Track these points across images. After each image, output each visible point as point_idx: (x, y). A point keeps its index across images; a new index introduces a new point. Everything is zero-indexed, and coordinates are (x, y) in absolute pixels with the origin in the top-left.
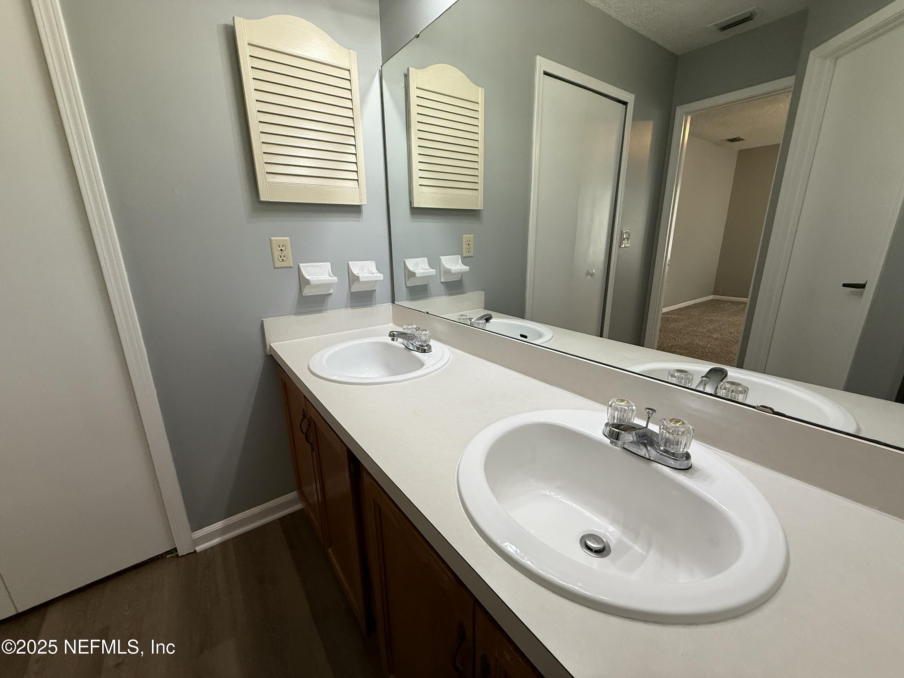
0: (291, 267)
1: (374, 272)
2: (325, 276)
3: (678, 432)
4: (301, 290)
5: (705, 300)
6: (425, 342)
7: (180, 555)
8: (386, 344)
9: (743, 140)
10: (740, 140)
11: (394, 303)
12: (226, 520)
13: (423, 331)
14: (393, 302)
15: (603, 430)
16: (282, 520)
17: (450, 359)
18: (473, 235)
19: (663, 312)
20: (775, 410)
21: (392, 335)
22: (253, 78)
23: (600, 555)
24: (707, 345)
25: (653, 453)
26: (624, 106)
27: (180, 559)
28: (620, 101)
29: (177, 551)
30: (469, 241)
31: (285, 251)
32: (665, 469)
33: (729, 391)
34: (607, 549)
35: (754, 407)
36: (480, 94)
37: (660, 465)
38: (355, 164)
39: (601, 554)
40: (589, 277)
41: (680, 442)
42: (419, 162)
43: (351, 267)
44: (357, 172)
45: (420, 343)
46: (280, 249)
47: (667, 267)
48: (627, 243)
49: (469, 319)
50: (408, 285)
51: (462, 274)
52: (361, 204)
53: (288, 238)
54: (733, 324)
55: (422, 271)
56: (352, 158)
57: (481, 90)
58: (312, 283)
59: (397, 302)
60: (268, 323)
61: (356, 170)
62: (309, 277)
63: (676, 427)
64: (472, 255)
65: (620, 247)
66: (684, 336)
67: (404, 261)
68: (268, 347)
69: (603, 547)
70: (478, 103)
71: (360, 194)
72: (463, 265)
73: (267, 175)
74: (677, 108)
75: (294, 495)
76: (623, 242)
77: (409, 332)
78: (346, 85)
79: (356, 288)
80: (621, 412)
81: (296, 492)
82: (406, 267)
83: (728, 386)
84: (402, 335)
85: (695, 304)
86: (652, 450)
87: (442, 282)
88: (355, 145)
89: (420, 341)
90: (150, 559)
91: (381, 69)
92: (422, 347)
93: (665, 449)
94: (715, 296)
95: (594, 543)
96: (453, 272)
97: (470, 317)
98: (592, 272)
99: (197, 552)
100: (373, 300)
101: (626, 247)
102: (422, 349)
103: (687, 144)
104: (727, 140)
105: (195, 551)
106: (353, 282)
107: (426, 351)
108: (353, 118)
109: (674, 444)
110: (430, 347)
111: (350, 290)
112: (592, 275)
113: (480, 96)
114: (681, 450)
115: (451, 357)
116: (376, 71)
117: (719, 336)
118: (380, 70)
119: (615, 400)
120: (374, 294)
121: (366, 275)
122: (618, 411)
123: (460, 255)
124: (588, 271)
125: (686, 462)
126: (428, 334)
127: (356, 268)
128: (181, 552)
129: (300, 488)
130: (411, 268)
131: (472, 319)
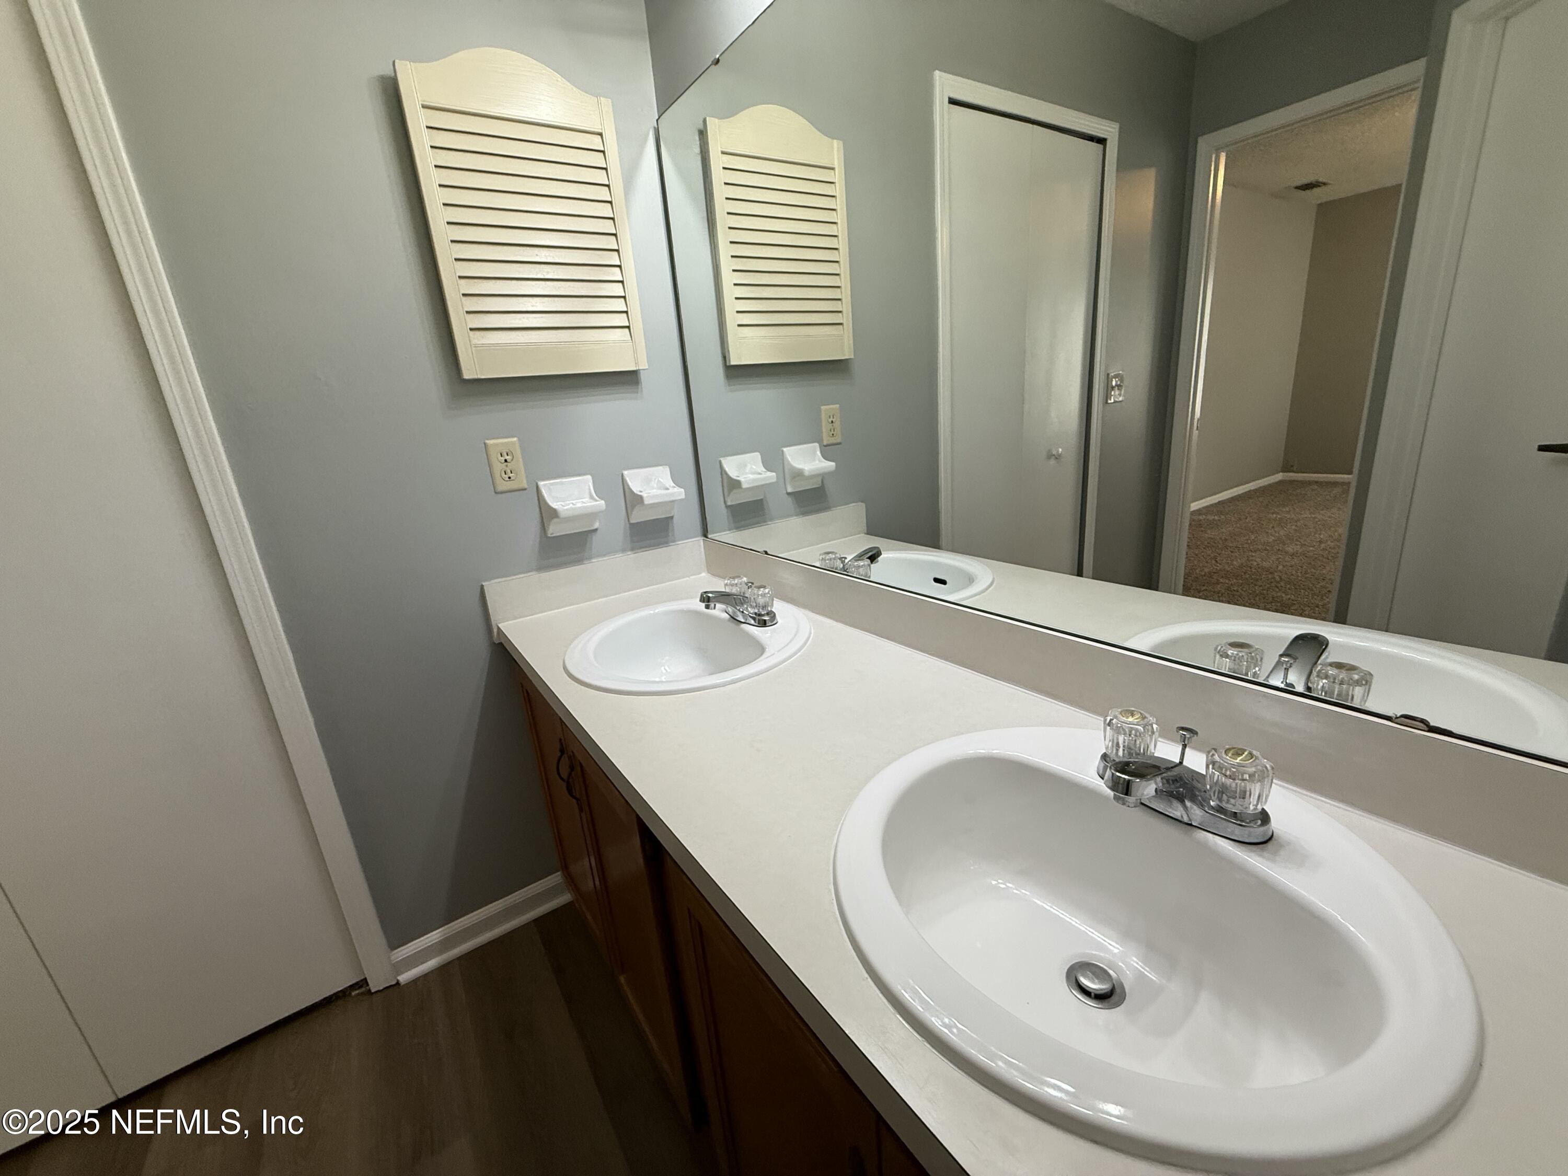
0: (525, 489)
1: (668, 486)
2: (584, 500)
3: (1242, 775)
4: (544, 528)
5: (1266, 484)
6: (764, 607)
7: (373, 991)
8: (697, 613)
9: (1325, 184)
10: (1319, 186)
11: (707, 538)
12: (446, 926)
13: (759, 587)
14: (705, 535)
15: (1098, 768)
16: (538, 922)
17: (810, 633)
18: (837, 406)
19: (1192, 509)
20: (1432, 724)
21: (706, 599)
22: (436, 166)
23: (1106, 1004)
24: (1278, 567)
25: (1197, 814)
26: (1101, 146)
27: (374, 995)
28: (1091, 138)
29: (368, 985)
30: (832, 417)
31: (512, 463)
32: (1222, 843)
33: (1334, 682)
34: (1118, 990)
35: (1388, 718)
36: (835, 150)
37: (1211, 835)
38: (623, 300)
39: (1108, 1002)
40: (1052, 462)
41: (1248, 793)
42: (735, 285)
43: (628, 481)
44: (626, 312)
45: (756, 611)
46: (503, 459)
47: (1195, 432)
48: (1120, 395)
49: (841, 559)
50: (729, 503)
51: (823, 476)
52: (638, 368)
53: (515, 439)
54: (1324, 525)
55: (751, 476)
56: (617, 290)
57: (837, 144)
58: (563, 514)
59: (710, 534)
60: (493, 589)
61: (625, 309)
62: (555, 504)
63: (1239, 765)
64: (839, 441)
65: (1107, 403)
66: (1232, 552)
67: (720, 462)
68: (495, 630)
69: (1110, 988)
70: (833, 169)
71: (635, 351)
72: (824, 460)
73: (471, 333)
74: (1200, 140)
75: (556, 878)
76: (1111, 392)
77: (734, 590)
78: (598, 160)
79: (638, 516)
80: (1130, 735)
81: (559, 873)
82: (723, 472)
83: (1332, 672)
84: (723, 597)
85: (1249, 491)
86: (1195, 807)
87: (789, 494)
88: (620, 266)
89: (756, 606)
90: (325, 999)
91: (656, 126)
92: (759, 618)
93: (1219, 805)
94: (1285, 474)
95: (1093, 982)
96: (807, 474)
97: (842, 556)
98: (1058, 451)
99: (402, 985)
100: (670, 534)
101: (1117, 402)
102: (759, 620)
103: (1222, 202)
104: (1297, 188)
105: (398, 983)
106: (633, 507)
107: (767, 622)
108: (613, 219)
109: (1236, 797)
110: (772, 615)
111: (629, 521)
112: (1058, 457)
113: (836, 157)
114: (1252, 807)
115: (812, 632)
116: (649, 130)
117: (1298, 548)
118: (655, 128)
119: (1116, 712)
120: (670, 524)
121: (655, 492)
122: (1125, 734)
123: (818, 442)
124: (1050, 451)
125: (1262, 829)
126: (768, 593)
127: (636, 480)
128: (374, 986)
129: (565, 868)
130: (733, 473)
131: (846, 558)
